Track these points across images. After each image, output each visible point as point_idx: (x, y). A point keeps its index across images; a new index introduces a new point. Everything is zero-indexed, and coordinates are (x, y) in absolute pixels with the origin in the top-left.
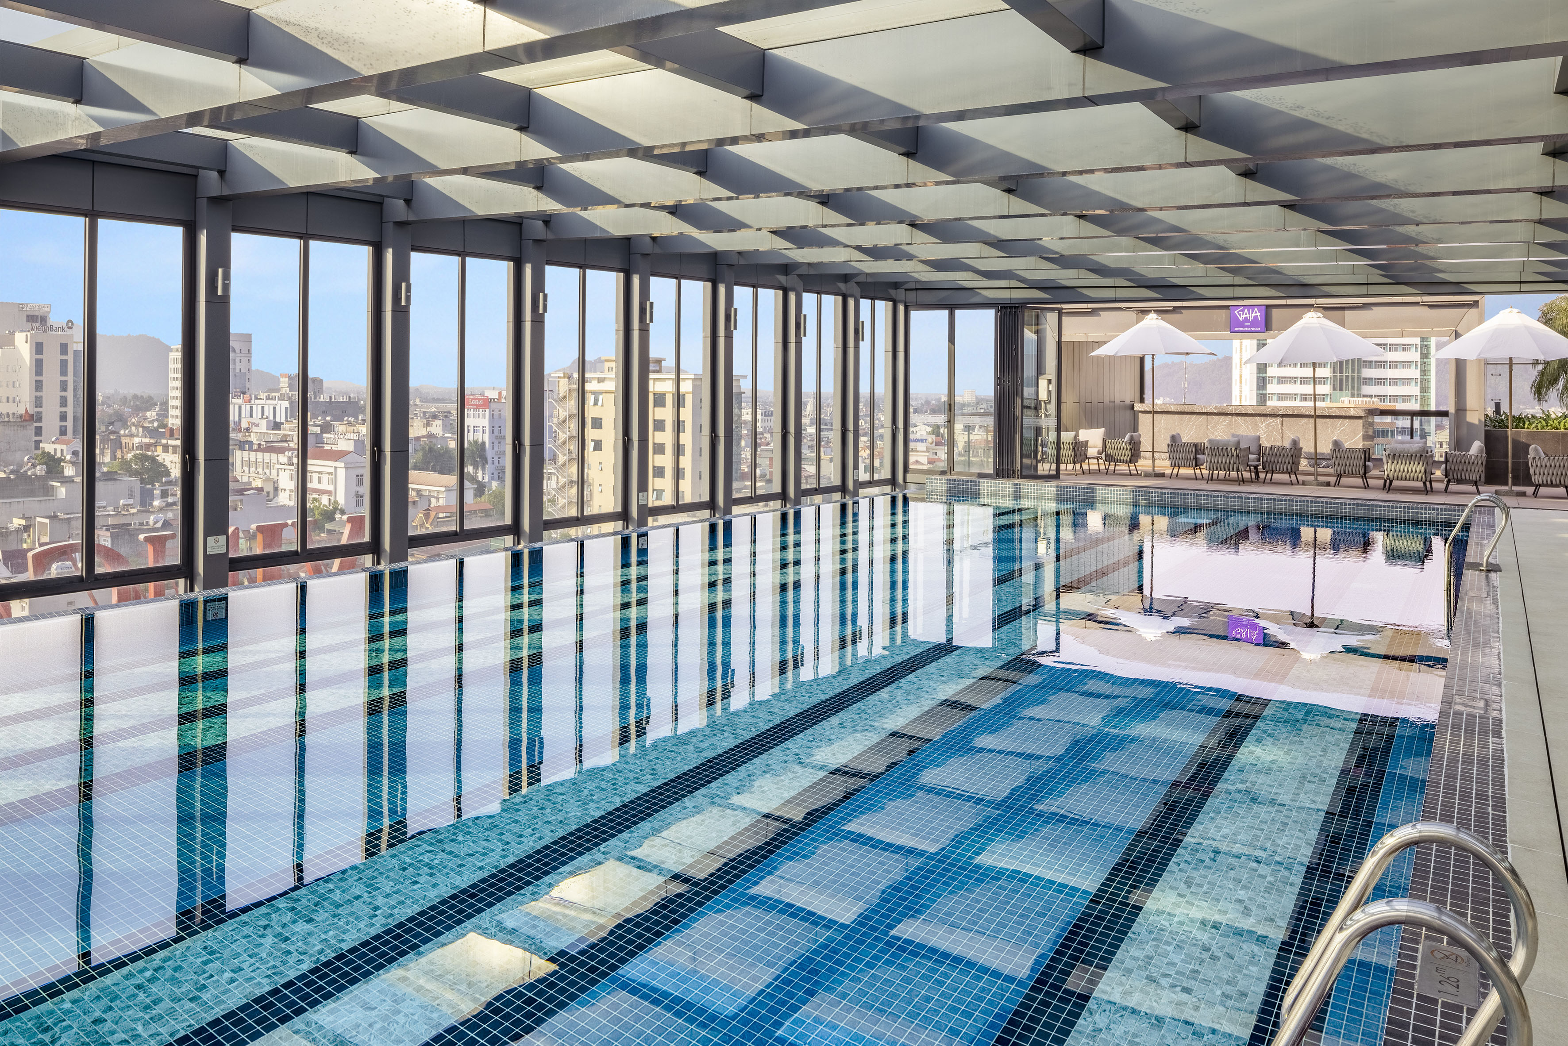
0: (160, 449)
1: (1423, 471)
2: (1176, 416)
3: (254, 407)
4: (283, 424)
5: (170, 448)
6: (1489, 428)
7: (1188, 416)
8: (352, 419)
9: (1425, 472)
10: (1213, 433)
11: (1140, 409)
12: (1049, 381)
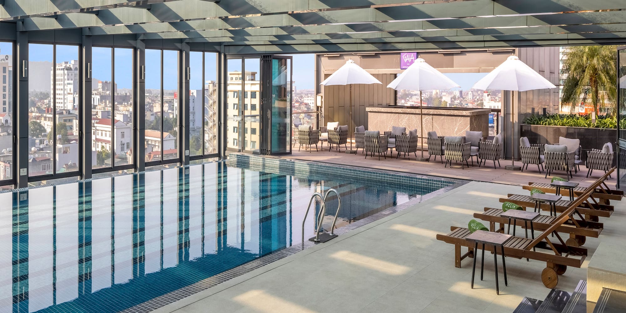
0: (43, 118)
5: (47, 118)
6: (523, 124)
7: (390, 114)
8: (126, 104)
9: (463, 155)
10: (401, 124)
11: (368, 111)
12: (322, 97)
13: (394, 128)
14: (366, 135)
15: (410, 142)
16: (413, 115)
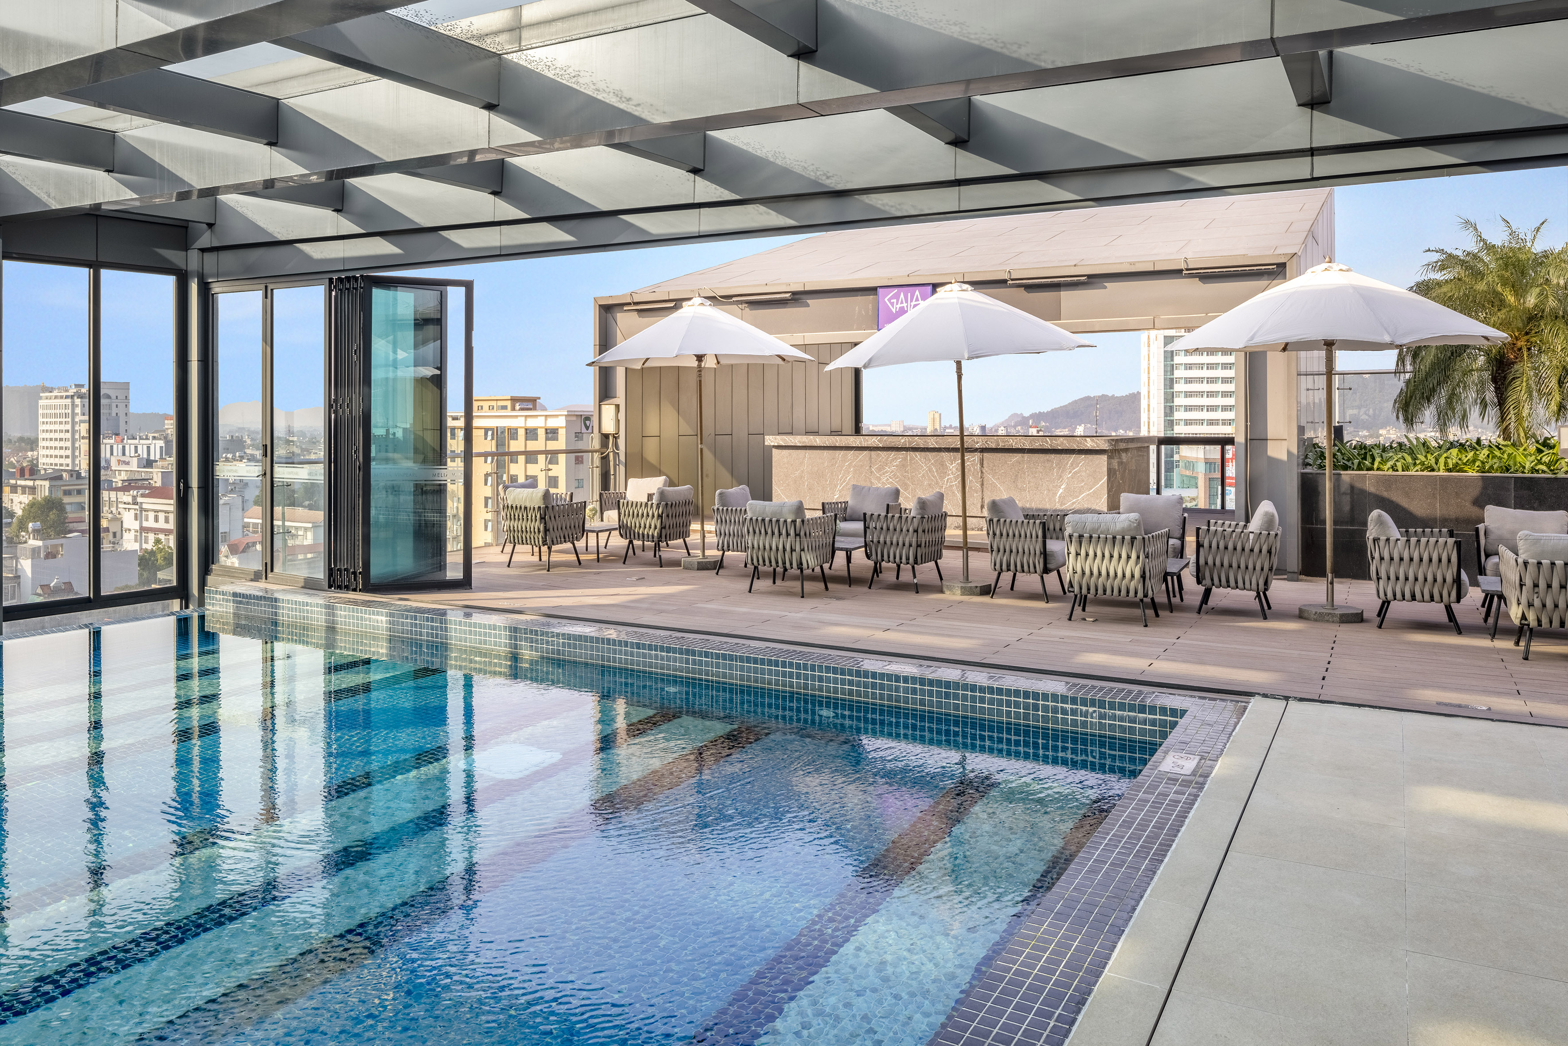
1: (1137, 574)
2: (825, 452)
3: (127, 447)
4: (156, 461)
5: (19, 489)
6: (1308, 470)
7: (842, 452)
10: (879, 479)
11: (772, 444)
12: (617, 406)
13: (857, 490)
14: (749, 515)
15: (920, 531)
16: (917, 453)
